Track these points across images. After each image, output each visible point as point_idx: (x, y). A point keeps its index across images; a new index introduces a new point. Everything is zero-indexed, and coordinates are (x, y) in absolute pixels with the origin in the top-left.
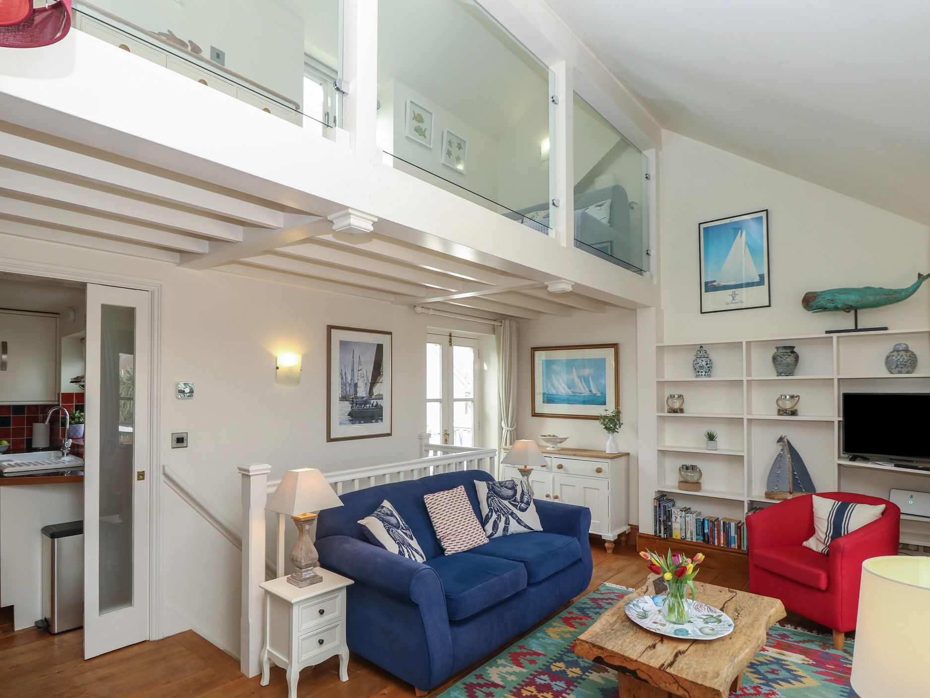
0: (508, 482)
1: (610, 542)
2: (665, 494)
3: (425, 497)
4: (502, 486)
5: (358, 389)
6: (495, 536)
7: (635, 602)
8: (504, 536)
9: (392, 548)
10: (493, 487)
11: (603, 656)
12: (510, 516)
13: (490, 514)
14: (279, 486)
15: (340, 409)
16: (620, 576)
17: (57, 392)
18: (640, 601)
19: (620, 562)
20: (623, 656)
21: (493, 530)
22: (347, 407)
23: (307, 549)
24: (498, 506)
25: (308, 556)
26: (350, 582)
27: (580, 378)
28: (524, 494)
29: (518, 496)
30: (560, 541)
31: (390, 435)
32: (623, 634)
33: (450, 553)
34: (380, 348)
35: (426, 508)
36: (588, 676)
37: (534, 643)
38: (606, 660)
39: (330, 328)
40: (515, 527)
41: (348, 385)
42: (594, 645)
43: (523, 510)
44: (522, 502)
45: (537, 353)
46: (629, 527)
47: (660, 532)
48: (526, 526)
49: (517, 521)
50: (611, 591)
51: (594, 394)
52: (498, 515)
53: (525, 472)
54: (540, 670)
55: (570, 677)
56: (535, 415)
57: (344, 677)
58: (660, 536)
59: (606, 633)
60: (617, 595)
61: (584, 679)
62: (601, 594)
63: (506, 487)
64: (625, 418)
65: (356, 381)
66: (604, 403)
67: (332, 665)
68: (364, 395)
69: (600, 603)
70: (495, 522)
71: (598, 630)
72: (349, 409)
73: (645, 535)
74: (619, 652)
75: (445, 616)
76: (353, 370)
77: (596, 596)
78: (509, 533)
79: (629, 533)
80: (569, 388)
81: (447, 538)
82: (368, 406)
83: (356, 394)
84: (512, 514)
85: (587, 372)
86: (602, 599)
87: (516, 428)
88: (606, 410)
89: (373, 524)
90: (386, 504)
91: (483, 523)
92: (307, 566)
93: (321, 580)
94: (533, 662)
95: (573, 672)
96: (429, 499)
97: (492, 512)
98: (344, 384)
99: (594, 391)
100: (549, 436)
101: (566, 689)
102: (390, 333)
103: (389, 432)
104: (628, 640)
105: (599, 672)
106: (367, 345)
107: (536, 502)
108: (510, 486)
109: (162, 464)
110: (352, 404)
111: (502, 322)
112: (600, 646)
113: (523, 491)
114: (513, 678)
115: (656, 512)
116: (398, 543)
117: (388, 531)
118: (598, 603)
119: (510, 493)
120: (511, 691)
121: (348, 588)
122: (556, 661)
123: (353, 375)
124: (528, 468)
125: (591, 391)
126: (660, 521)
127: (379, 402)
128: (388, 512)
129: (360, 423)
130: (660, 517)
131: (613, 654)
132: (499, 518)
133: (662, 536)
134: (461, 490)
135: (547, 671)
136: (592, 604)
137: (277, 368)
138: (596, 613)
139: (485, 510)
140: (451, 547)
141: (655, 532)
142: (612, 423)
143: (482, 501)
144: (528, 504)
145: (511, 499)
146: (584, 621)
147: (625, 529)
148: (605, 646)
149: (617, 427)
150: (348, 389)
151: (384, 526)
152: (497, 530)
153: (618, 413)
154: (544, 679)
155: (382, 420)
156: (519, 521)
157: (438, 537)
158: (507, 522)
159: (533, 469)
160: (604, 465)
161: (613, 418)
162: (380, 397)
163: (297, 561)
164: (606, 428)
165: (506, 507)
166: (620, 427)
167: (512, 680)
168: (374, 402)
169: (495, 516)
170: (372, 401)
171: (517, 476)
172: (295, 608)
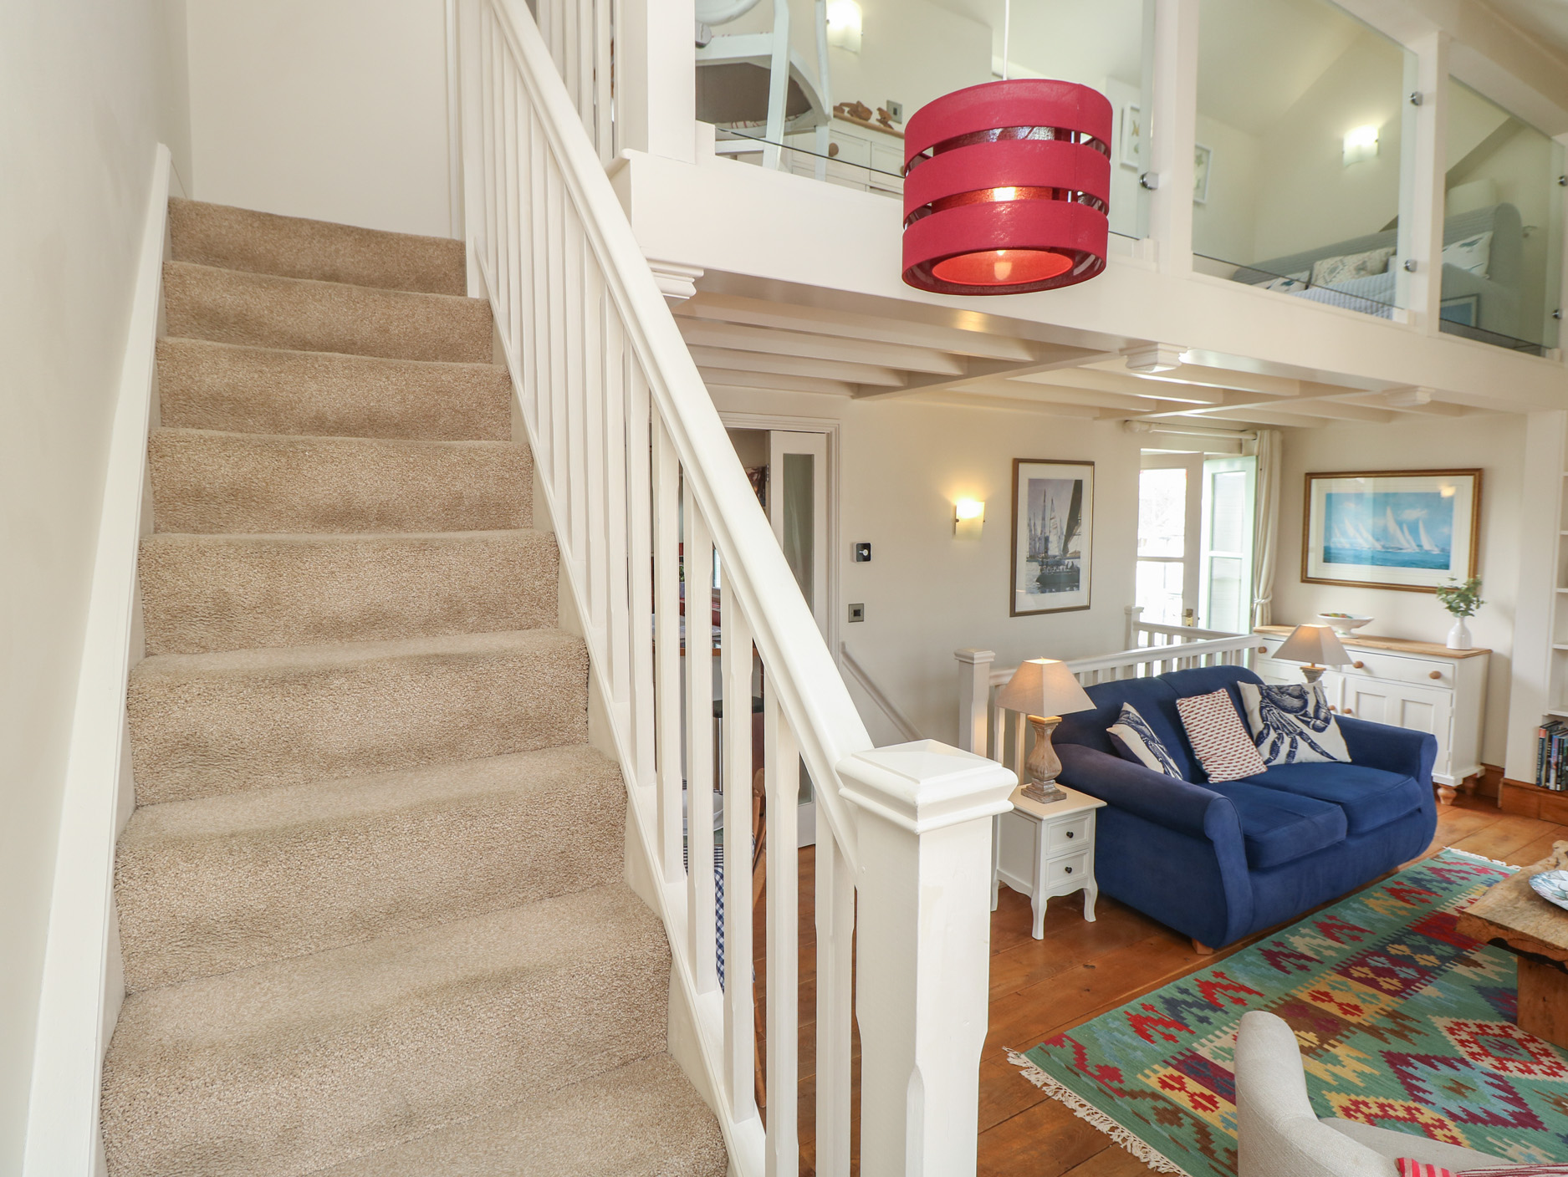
0: (1291, 688)
1: (1447, 787)
2: (1560, 720)
3: (1178, 701)
4: (1283, 693)
5: (1050, 545)
6: (1274, 763)
7: (1544, 877)
8: (1288, 765)
9: (1155, 766)
10: (1268, 694)
11: (1506, 938)
12: (1298, 738)
13: (1265, 732)
14: (1015, 675)
15: (1028, 571)
16: (1471, 839)
18: (1552, 876)
19: (1469, 820)
20: (1542, 941)
21: (1271, 754)
22: (1035, 568)
23: (1050, 762)
24: (1278, 720)
25: (1051, 766)
26: (1103, 804)
27: (1400, 524)
28: (1320, 707)
29: (1310, 709)
30: (1390, 780)
31: (1087, 608)
32: (1535, 915)
33: (1216, 781)
34: (1078, 485)
35: (1179, 717)
36: (1451, 968)
37: (1349, 912)
38: (1511, 944)
39: (1017, 462)
40: (1304, 753)
41: (1037, 539)
42: (1491, 923)
43: (1320, 730)
44: (1317, 717)
45: (1314, 482)
46: (1483, 768)
47: (1548, 780)
48: (1323, 753)
49: (1310, 744)
50: (1462, 862)
51: (1426, 551)
52: (1279, 734)
53: (1313, 675)
54: (1371, 950)
55: (1422, 966)
56: (1306, 579)
57: (1091, 917)
58: (1548, 788)
59: (1506, 911)
60: (1475, 867)
61: (1445, 971)
62: (1445, 863)
63: (1289, 695)
64: (1486, 593)
65: (1047, 534)
66: (1446, 566)
67: (1076, 900)
68: (1057, 554)
69: (1447, 876)
70: (1274, 744)
71: (1493, 906)
72: (1038, 573)
73: (1517, 784)
74: (1535, 935)
75: (1244, 860)
76: (1044, 519)
77: (1439, 866)
78: (1295, 761)
79: (1482, 777)
80: (1378, 540)
81: (1211, 760)
82: (1061, 567)
83: (1046, 552)
84: (1301, 734)
85: (1411, 514)
86: (1450, 871)
87: (1271, 602)
88: (1453, 579)
89: (1123, 732)
90: (1127, 707)
91: (1258, 741)
92: (1049, 779)
93: (1064, 797)
94: (1355, 938)
95: (1425, 960)
96: (1185, 706)
97: (1269, 729)
98: (1032, 539)
99: (1427, 546)
100: (1336, 615)
101: (1420, 979)
102: (1091, 464)
103: (1086, 603)
104: (1545, 924)
105: (1468, 966)
106: (1063, 482)
107: (1339, 720)
108: (1296, 693)
109: (840, 641)
110: (1042, 565)
111: (1256, 434)
112: (1502, 925)
113: (1318, 702)
114: (1333, 954)
115: (1543, 749)
116: (1161, 761)
117: (1147, 744)
118: (1443, 876)
119: (1297, 703)
120: (1333, 968)
121: (1099, 811)
122: (1393, 943)
123: (1044, 526)
124: (1318, 666)
125: (1420, 546)
126: (1549, 763)
127: (1076, 562)
128: (1137, 719)
129: (1051, 591)
130: (1550, 756)
131: (1524, 938)
132: (1280, 737)
133: (1552, 785)
134: (1222, 695)
135: (1381, 952)
136: (1433, 875)
137: (957, 521)
138: (1444, 889)
139: (1258, 725)
140: (1219, 772)
141: (1539, 779)
142: (1464, 600)
143: (1252, 711)
144: (1327, 721)
145: (1301, 711)
146: (1424, 896)
147: (1475, 770)
148: (1511, 926)
149: (1473, 606)
150: (1038, 545)
151: (1142, 738)
152: (1277, 755)
153: (1475, 586)
154: (1381, 962)
155: (1078, 587)
156: (1313, 746)
157: (1197, 757)
158: (1293, 745)
159: (1325, 669)
160: (1446, 668)
161: (1467, 593)
162: (1077, 555)
163: (1037, 772)
164: (1450, 608)
165: (1290, 723)
166: (1478, 607)
167: (1331, 956)
168: (1069, 562)
169: (1273, 735)
170: (1066, 561)
171: (1302, 679)
172: (1044, 825)
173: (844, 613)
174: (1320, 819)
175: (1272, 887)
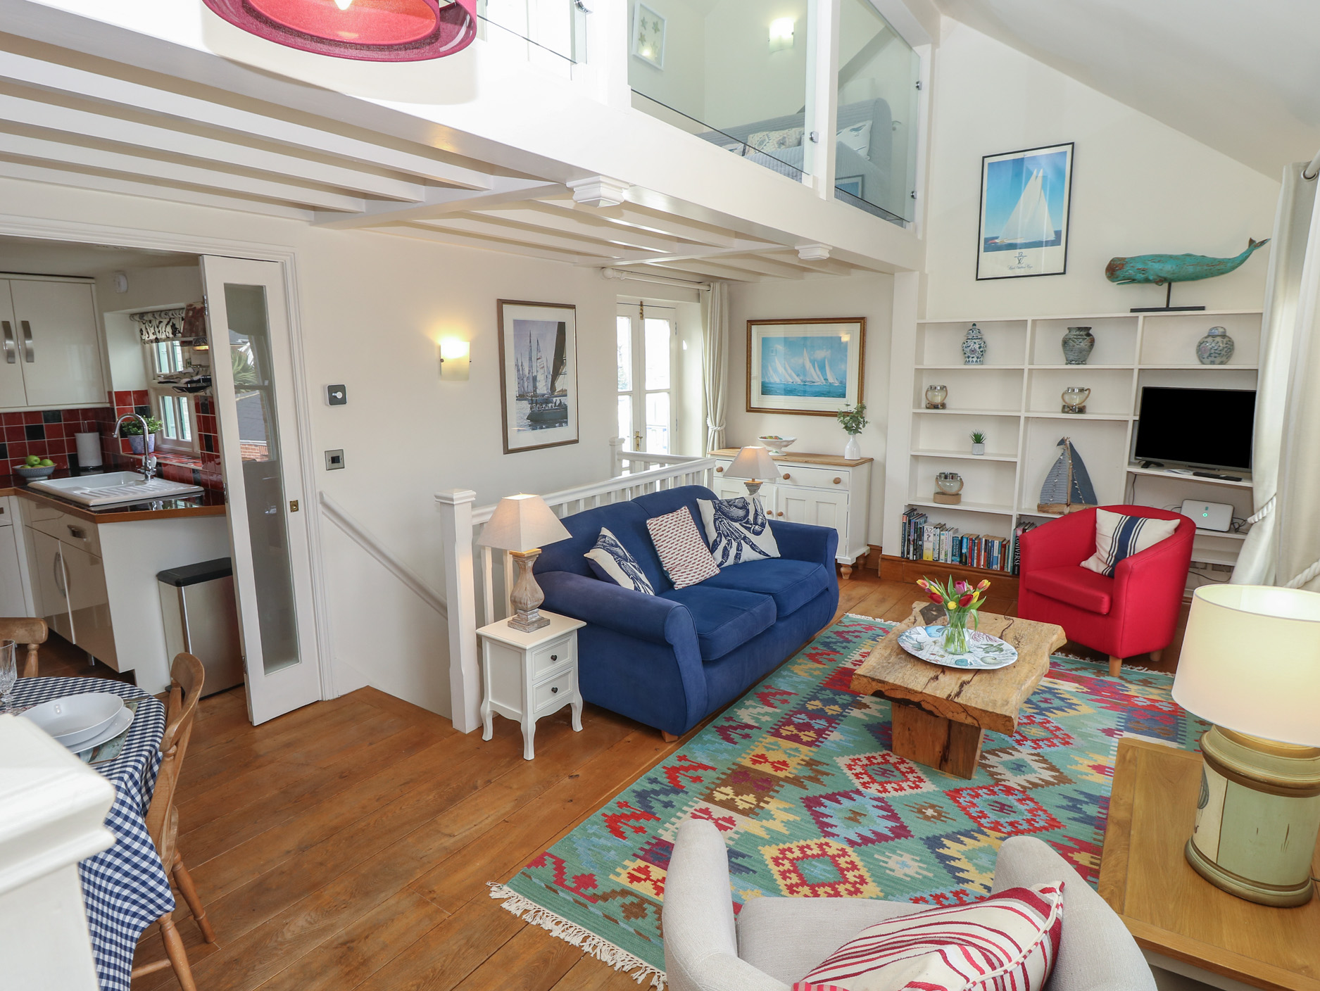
0: (737, 500)
1: (846, 566)
2: (915, 508)
3: (648, 522)
4: (731, 505)
5: (538, 384)
6: (726, 565)
7: (907, 634)
8: (736, 564)
9: (627, 584)
10: (720, 507)
11: (883, 690)
12: (742, 541)
13: (718, 539)
14: (495, 512)
15: (519, 411)
16: (863, 605)
17: (107, 390)
18: (912, 632)
19: (861, 590)
20: (906, 688)
21: (723, 557)
22: (526, 407)
23: (532, 591)
24: (728, 529)
25: (533, 596)
26: (583, 624)
27: (813, 362)
28: (758, 515)
29: (751, 517)
30: (805, 569)
31: (576, 441)
32: (902, 667)
33: (680, 587)
34: (561, 326)
35: (649, 535)
36: (849, 713)
37: (781, 682)
38: (886, 694)
39: (501, 303)
40: (748, 554)
41: (525, 379)
42: (873, 679)
43: (758, 533)
44: (756, 523)
45: (754, 328)
46: (869, 548)
47: (908, 553)
48: (761, 552)
49: (751, 546)
50: (856, 623)
51: (830, 383)
52: (729, 540)
53: (753, 488)
54: (795, 710)
55: (829, 715)
56: (750, 410)
57: (578, 726)
58: (909, 558)
59: (883, 667)
60: (864, 626)
61: (845, 716)
62: (845, 626)
63: (736, 506)
64: (869, 415)
65: (535, 374)
66: (843, 396)
67: (564, 715)
68: (545, 392)
69: (847, 636)
70: (725, 549)
71: (875, 664)
72: (528, 411)
73: (889, 558)
74: (902, 685)
75: (699, 657)
76: (530, 359)
77: (841, 629)
78: (742, 561)
79: (868, 555)
80: (798, 375)
81: (676, 570)
82: (550, 405)
83: (535, 391)
84: (745, 538)
85: (820, 354)
86: (848, 632)
87: (725, 428)
88: (847, 405)
89: (599, 555)
90: (605, 531)
91: (712, 550)
92: (533, 608)
93: (548, 623)
94: (785, 702)
95: (832, 710)
96: (653, 524)
97: (721, 537)
98: (521, 378)
99: (831, 380)
100: (771, 437)
101: (828, 727)
102: (573, 307)
103: (575, 438)
104: (908, 673)
105: (860, 709)
106: (547, 324)
107: (772, 523)
108: (740, 505)
109: (318, 491)
110: (532, 404)
111: (710, 286)
112: (880, 680)
113: (756, 510)
114: (767, 718)
115: (905, 530)
116: (632, 578)
117: (619, 564)
118: (844, 637)
119: (741, 513)
120: (768, 732)
121: (579, 630)
122: (810, 700)
123: (531, 366)
124: (757, 481)
125: (826, 379)
126: (909, 540)
127: (563, 399)
128: (613, 542)
130: (909, 535)
131: (895, 687)
132: (729, 543)
133: (911, 558)
134: (684, 512)
135: (802, 710)
136: (838, 638)
137: (442, 361)
138: (844, 648)
139: (713, 535)
140: (682, 580)
141: (903, 553)
142: (854, 421)
143: (708, 524)
144: (763, 525)
145: (743, 520)
146: (831, 656)
147: (864, 550)
148: (886, 680)
149: (861, 426)
150: (526, 384)
151: (615, 559)
152: (727, 558)
153: (862, 408)
154: (802, 718)
155: (566, 422)
156: (753, 547)
157: (665, 569)
158: (739, 548)
159: (762, 483)
160: (844, 474)
161: (856, 416)
162: (564, 393)
163: (521, 603)
164: (846, 428)
165: (737, 530)
166: (864, 426)
167: (767, 721)
168: (557, 400)
169: (724, 542)
170: (554, 399)
171: (745, 493)
172: (528, 654)
173: (321, 462)
174: (757, 610)
175: (722, 676)
